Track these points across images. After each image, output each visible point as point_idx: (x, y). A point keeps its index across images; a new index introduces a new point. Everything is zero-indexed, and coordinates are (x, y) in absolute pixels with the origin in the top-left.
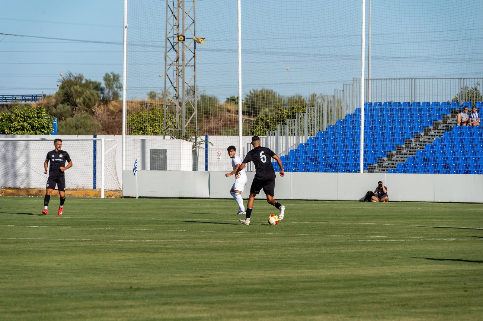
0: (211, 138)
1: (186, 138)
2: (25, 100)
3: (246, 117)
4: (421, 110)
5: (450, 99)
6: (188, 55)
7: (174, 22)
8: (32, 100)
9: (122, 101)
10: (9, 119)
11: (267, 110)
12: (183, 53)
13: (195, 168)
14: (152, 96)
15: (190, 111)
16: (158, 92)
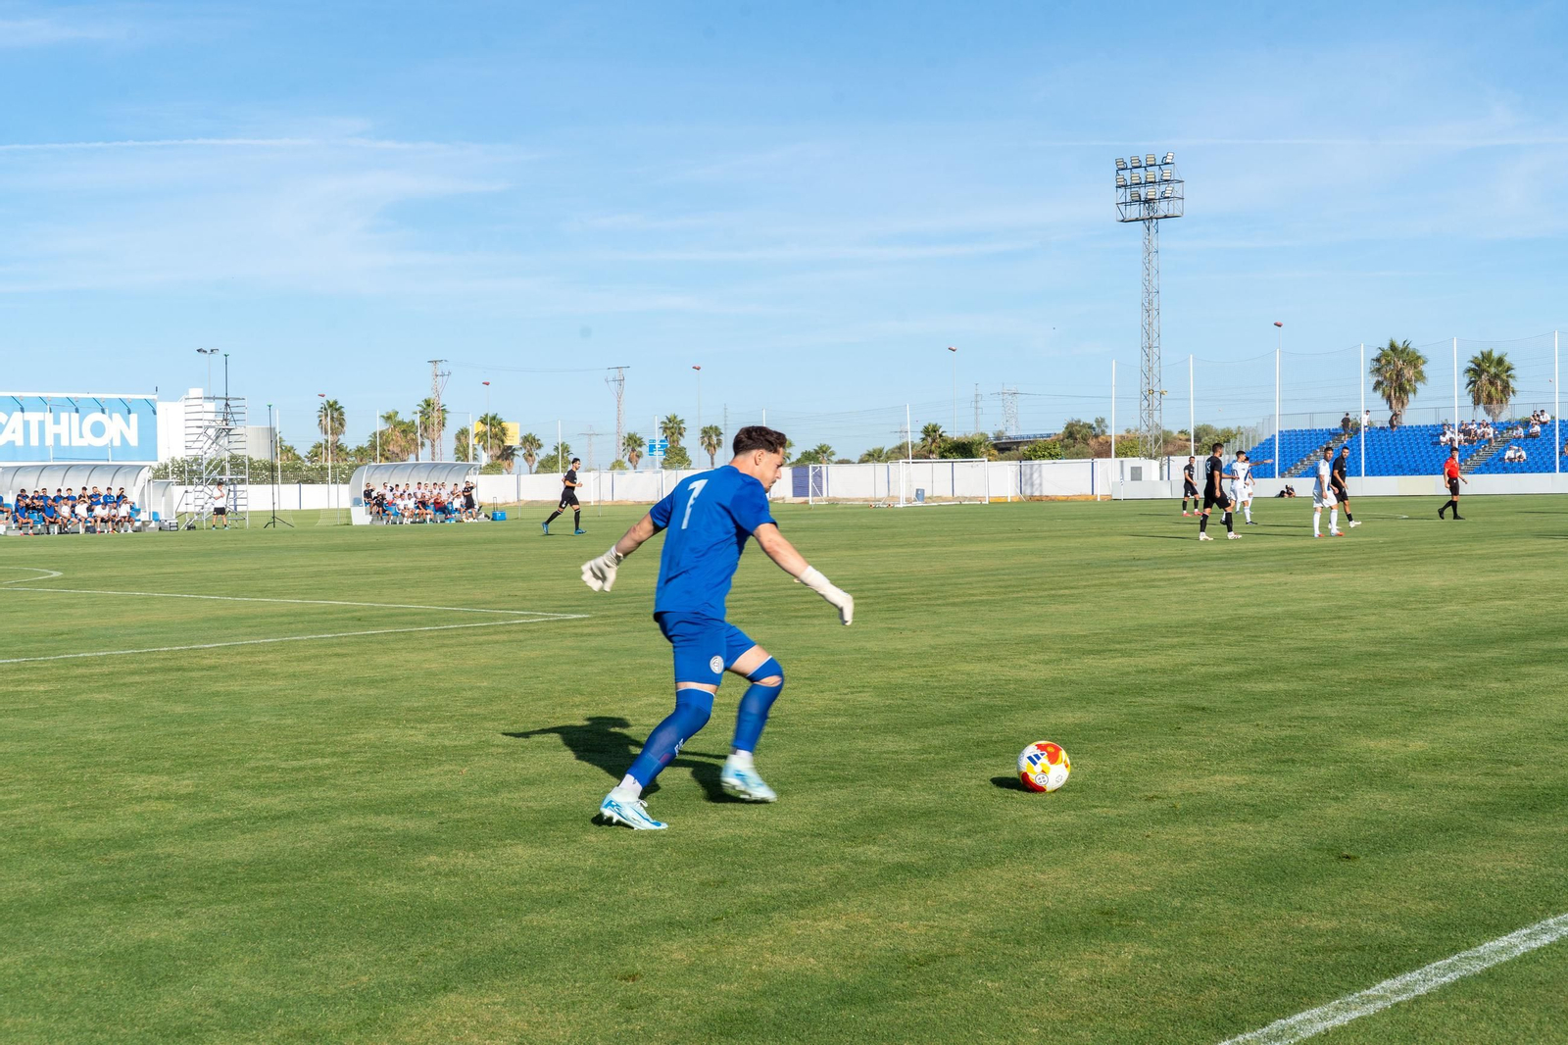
0: (1172, 458)
1: (1155, 458)
2: (1044, 437)
6: (1156, 403)
7: (1145, 380)
8: (1047, 437)
9: (1111, 436)
10: (1035, 450)
12: (1152, 401)
13: (1161, 479)
14: (1128, 431)
15: (1157, 440)
16: (1132, 428)
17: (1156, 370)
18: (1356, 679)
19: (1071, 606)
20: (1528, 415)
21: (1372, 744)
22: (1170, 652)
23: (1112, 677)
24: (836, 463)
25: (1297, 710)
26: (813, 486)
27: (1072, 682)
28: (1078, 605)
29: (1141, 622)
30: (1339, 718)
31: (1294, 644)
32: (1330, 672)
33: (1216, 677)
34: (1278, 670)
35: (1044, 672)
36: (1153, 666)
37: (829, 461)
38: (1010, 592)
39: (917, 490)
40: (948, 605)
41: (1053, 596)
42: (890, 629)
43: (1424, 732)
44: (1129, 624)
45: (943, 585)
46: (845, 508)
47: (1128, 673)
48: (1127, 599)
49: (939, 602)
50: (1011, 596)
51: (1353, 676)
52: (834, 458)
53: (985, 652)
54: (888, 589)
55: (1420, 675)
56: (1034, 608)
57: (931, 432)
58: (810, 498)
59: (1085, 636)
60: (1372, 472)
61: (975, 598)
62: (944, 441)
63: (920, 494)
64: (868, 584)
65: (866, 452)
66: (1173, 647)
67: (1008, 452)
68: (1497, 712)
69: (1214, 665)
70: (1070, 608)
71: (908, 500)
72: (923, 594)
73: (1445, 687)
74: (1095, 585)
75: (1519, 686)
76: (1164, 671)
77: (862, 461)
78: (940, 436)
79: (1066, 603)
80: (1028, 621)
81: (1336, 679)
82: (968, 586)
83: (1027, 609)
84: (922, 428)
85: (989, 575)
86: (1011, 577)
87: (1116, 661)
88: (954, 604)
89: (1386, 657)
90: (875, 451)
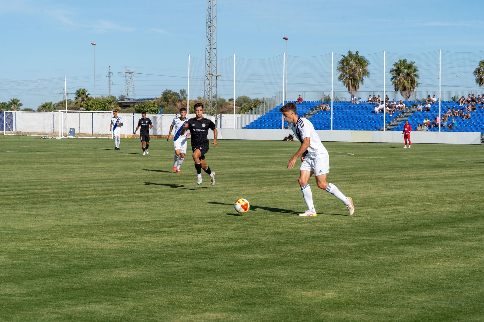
0: (222, 115)
1: (213, 115)
2: (149, 100)
3: (237, 107)
4: (306, 104)
5: (318, 100)
6: (214, 82)
7: (207, 68)
8: (151, 100)
9: (187, 100)
10: (142, 107)
11: (245, 104)
12: (212, 81)
14: (199, 98)
15: (214, 105)
16: (202, 97)
17: (214, 62)
18: (303, 253)
19: (145, 203)
20: (425, 97)
21: (304, 294)
22: (197, 234)
23: (158, 248)
24: (23, 111)
25: (264, 272)
26: (6, 124)
27: (133, 251)
28: (149, 203)
29: (185, 214)
30: (288, 277)
31: (272, 230)
32: (289, 248)
33: (222, 250)
34: (259, 245)
35: (117, 245)
36: (185, 242)
37: (18, 109)
38: (111, 193)
39: (71, 129)
40: (70, 200)
41: (136, 196)
42: (29, 215)
43: (336, 287)
44: (177, 215)
45: (70, 188)
46: (25, 138)
47: (168, 246)
48: (179, 200)
49: (65, 199)
50: (110, 196)
51: (302, 251)
52: (22, 108)
53: (85, 231)
54: (36, 189)
55: (341, 251)
56: (122, 204)
57: (81, 94)
58: (4, 131)
59: (148, 222)
60: (337, 127)
61: (87, 197)
62: (89, 100)
63: (72, 131)
64: (24, 186)
65: (41, 105)
66: (200, 230)
67: (128, 108)
68: (380, 275)
69: (221, 242)
70: (143, 205)
71: (65, 135)
72: (57, 193)
73: (354, 258)
74: (163, 191)
75: (396, 258)
76: (190, 245)
77: (39, 110)
78: (87, 97)
79: (142, 201)
80: (116, 212)
81: (292, 252)
82: (86, 189)
83: (118, 204)
84: (75, 91)
85: (100, 183)
86: (114, 184)
87: (163, 238)
88: (74, 200)
89: (324, 239)
90: (47, 104)
